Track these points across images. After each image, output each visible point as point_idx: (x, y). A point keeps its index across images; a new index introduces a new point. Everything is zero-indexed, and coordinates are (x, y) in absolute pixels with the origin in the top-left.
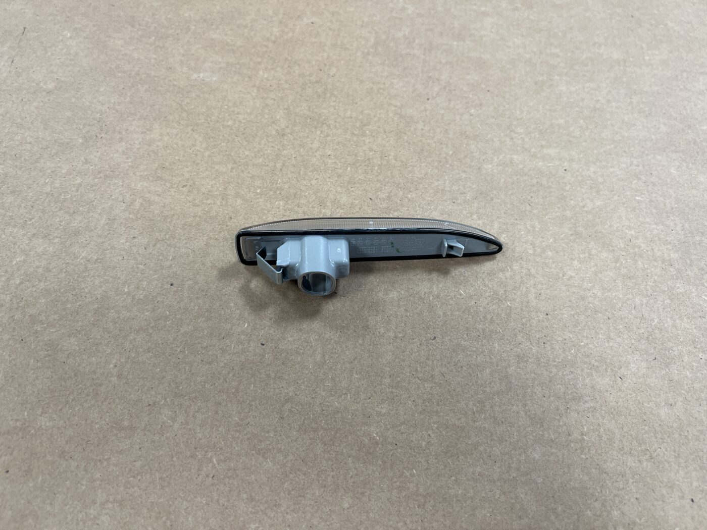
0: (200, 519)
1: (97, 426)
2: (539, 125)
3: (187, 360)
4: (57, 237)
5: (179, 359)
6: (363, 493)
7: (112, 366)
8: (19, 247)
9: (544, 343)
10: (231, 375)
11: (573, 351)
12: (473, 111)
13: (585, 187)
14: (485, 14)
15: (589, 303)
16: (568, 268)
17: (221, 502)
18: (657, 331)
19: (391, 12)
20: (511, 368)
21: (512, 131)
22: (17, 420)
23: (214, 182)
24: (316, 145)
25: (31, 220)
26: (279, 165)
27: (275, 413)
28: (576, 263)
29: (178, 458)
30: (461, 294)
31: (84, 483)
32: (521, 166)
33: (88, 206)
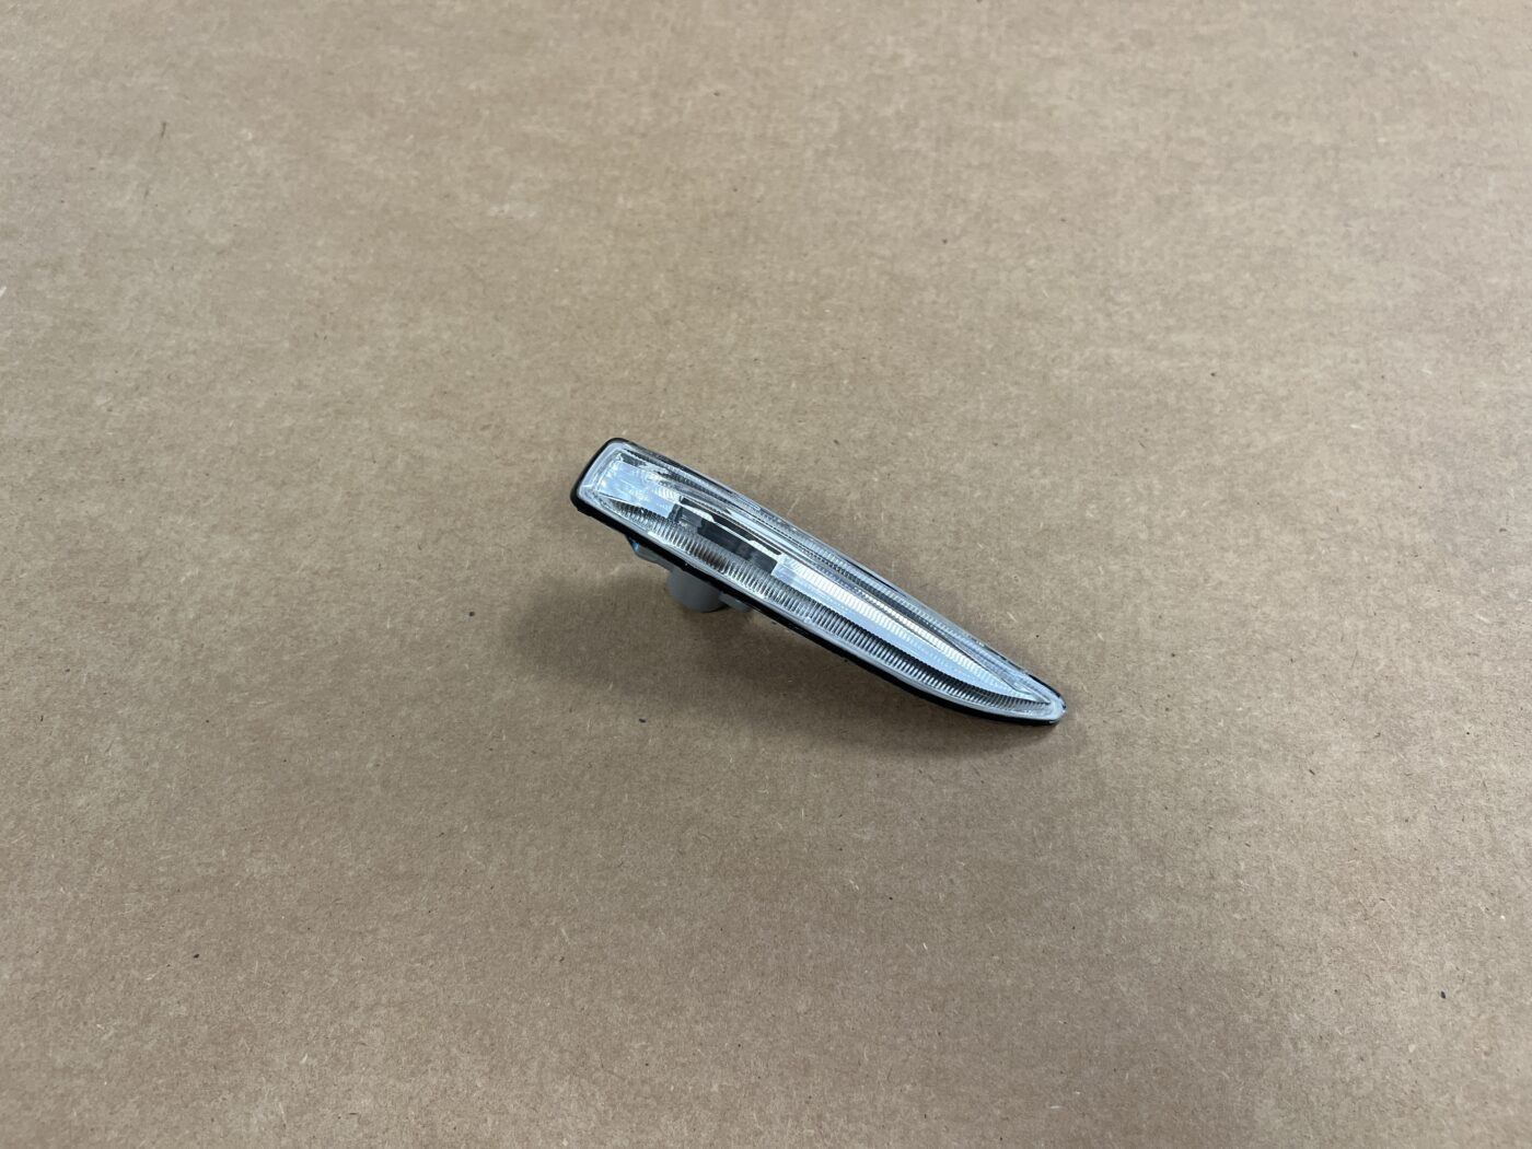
0: (541, 1034)
1: (351, 873)
2: (1161, 287)
3: (506, 752)
4: (256, 531)
5: (491, 749)
6: (832, 986)
7: (370, 765)
8: (188, 550)
9: (1167, 709)
10: (587, 777)
11: (1221, 724)
12: (1032, 262)
13: (1253, 407)
14: (1058, 62)
15: (1254, 632)
16: (1215, 565)
17: (577, 1003)
18: (1383, 683)
19: (871, 64)
20: (1104, 757)
21: (1111, 299)
22: (209, 865)
23: (540, 418)
24: (731, 338)
25: (206, 498)
26: (661, 381)
27: (669, 845)
28: (1230, 555)
29: (498, 928)
30: (1009, 621)
31: (335, 972)
32: (1126, 370)
33: (309, 470)
